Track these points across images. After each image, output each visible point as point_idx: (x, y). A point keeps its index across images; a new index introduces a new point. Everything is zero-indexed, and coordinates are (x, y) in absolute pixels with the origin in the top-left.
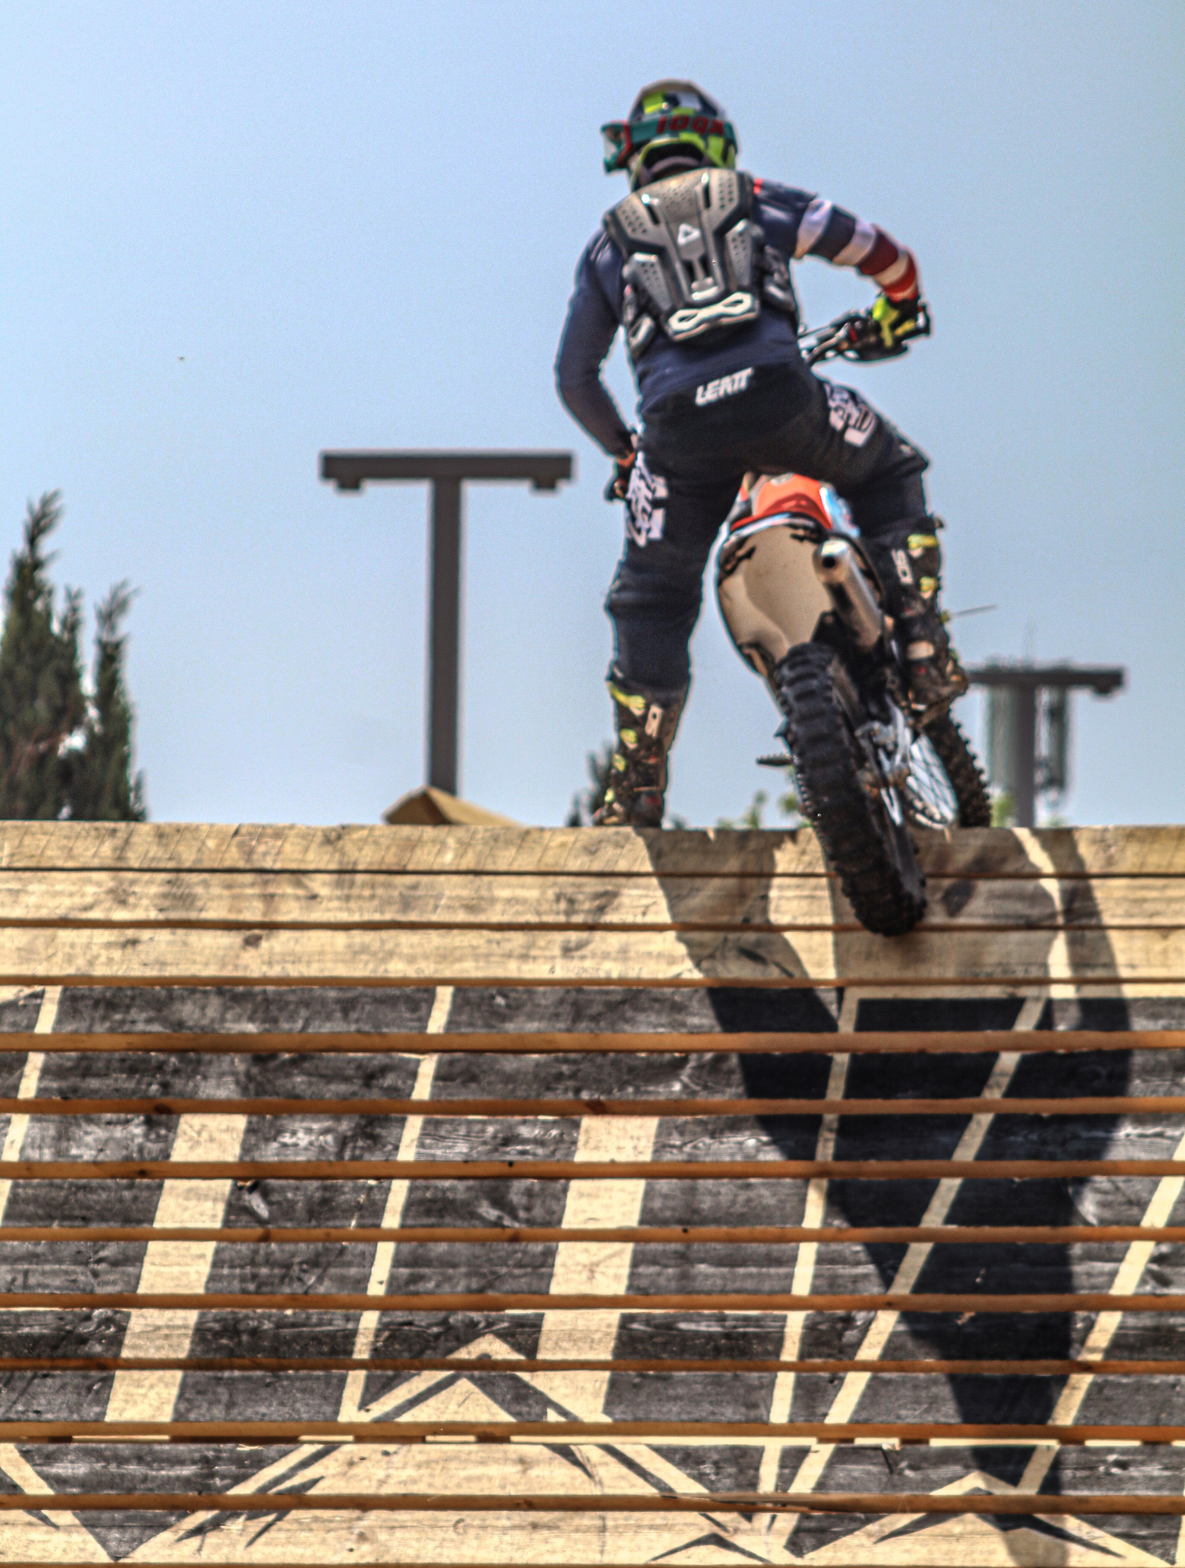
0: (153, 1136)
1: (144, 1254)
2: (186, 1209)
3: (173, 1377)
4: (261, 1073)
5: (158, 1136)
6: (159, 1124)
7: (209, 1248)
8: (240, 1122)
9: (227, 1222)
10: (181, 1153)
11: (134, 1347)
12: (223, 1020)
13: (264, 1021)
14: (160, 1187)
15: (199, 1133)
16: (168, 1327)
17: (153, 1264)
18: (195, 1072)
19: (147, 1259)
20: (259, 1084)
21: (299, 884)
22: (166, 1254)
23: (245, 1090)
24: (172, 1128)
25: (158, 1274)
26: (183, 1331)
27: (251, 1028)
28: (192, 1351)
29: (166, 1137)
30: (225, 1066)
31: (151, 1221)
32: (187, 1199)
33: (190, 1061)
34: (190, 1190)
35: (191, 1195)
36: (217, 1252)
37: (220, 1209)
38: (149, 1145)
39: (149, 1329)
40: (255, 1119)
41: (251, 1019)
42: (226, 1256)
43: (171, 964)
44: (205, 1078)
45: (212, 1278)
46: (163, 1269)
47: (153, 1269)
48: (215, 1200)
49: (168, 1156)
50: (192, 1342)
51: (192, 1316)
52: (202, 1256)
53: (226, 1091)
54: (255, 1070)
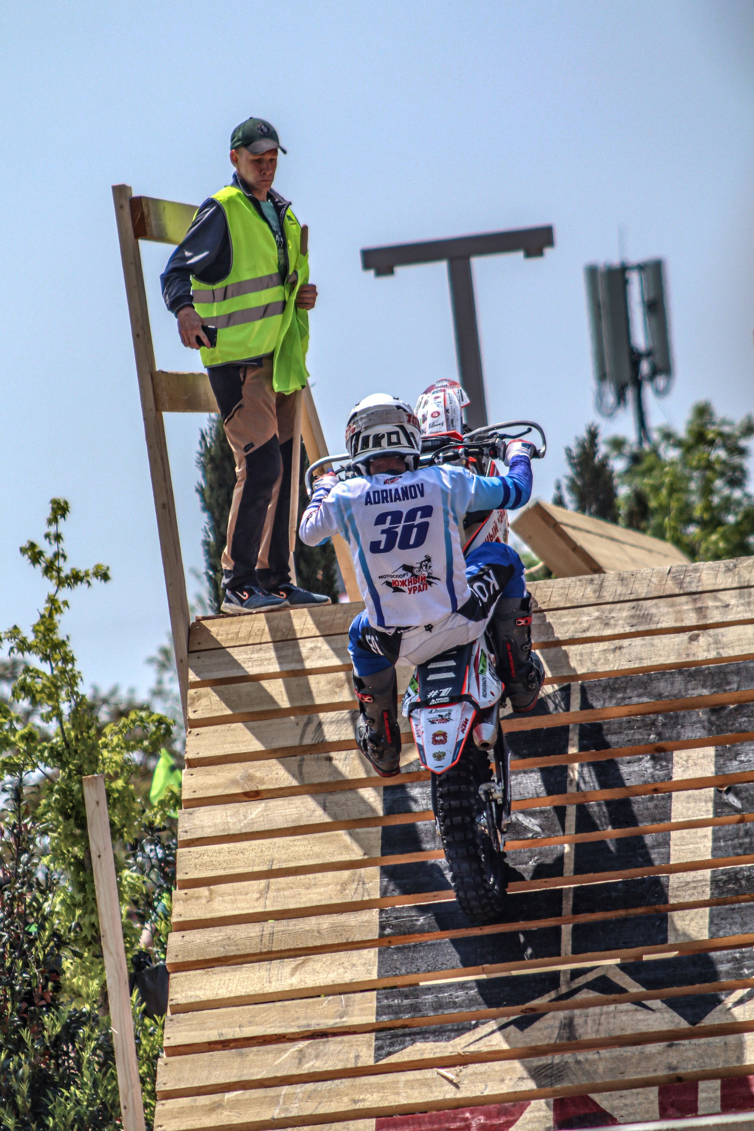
0: (658, 767)
1: (670, 839)
2: (689, 809)
3: (704, 911)
4: (718, 720)
5: (662, 766)
6: (661, 759)
7: (709, 831)
8: (711, 751)
9: (716, 814)
10: (678, 774)
11: (676, 896)
12: (686, 690)
13: (712, 687)
14: (670, 797)
15: (687, 761)
16: (694, 882)
17: (676, 845)
18: (676, 724)
19: (671, 843)
20: (719, 726)
21: (716, 599)
22: (683, 838)
23: (710, 731)
24: (670, 760)
25: (680, 851)
26: (704, 883)
27: (705, 692)
28: (712, 894)
29: (667, 766)
30: (694, 718)
31: (669, 819)
32: (688, 802)
33: (671, 717)
34: (689, 797)
35: (691, 800)
36: (714, 832)
37: (710, 806)
38: (657, 772)
39: (683, 884)
40: (720, 748)
41: (704, 686)
42: (720, 834)
43: (647, 659)
44: (683, 727)
45: (715, 849)
46: (683, 847)
47: (676, 848)
48: (706, 801)
49: (671, 778)
50: (711, 889)
51: (707, 873)
52: (705, 836)
53: (699, 733)
54: (713, 718)
